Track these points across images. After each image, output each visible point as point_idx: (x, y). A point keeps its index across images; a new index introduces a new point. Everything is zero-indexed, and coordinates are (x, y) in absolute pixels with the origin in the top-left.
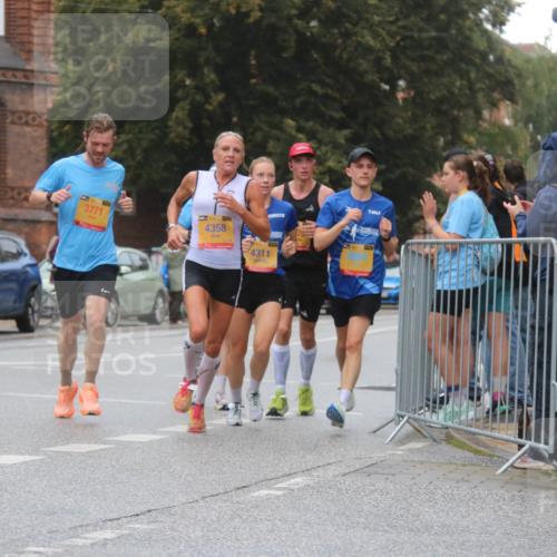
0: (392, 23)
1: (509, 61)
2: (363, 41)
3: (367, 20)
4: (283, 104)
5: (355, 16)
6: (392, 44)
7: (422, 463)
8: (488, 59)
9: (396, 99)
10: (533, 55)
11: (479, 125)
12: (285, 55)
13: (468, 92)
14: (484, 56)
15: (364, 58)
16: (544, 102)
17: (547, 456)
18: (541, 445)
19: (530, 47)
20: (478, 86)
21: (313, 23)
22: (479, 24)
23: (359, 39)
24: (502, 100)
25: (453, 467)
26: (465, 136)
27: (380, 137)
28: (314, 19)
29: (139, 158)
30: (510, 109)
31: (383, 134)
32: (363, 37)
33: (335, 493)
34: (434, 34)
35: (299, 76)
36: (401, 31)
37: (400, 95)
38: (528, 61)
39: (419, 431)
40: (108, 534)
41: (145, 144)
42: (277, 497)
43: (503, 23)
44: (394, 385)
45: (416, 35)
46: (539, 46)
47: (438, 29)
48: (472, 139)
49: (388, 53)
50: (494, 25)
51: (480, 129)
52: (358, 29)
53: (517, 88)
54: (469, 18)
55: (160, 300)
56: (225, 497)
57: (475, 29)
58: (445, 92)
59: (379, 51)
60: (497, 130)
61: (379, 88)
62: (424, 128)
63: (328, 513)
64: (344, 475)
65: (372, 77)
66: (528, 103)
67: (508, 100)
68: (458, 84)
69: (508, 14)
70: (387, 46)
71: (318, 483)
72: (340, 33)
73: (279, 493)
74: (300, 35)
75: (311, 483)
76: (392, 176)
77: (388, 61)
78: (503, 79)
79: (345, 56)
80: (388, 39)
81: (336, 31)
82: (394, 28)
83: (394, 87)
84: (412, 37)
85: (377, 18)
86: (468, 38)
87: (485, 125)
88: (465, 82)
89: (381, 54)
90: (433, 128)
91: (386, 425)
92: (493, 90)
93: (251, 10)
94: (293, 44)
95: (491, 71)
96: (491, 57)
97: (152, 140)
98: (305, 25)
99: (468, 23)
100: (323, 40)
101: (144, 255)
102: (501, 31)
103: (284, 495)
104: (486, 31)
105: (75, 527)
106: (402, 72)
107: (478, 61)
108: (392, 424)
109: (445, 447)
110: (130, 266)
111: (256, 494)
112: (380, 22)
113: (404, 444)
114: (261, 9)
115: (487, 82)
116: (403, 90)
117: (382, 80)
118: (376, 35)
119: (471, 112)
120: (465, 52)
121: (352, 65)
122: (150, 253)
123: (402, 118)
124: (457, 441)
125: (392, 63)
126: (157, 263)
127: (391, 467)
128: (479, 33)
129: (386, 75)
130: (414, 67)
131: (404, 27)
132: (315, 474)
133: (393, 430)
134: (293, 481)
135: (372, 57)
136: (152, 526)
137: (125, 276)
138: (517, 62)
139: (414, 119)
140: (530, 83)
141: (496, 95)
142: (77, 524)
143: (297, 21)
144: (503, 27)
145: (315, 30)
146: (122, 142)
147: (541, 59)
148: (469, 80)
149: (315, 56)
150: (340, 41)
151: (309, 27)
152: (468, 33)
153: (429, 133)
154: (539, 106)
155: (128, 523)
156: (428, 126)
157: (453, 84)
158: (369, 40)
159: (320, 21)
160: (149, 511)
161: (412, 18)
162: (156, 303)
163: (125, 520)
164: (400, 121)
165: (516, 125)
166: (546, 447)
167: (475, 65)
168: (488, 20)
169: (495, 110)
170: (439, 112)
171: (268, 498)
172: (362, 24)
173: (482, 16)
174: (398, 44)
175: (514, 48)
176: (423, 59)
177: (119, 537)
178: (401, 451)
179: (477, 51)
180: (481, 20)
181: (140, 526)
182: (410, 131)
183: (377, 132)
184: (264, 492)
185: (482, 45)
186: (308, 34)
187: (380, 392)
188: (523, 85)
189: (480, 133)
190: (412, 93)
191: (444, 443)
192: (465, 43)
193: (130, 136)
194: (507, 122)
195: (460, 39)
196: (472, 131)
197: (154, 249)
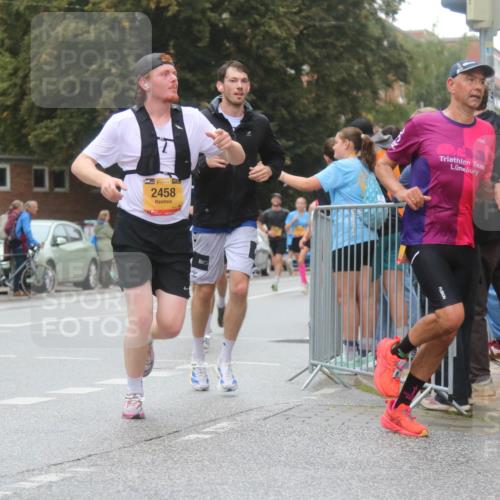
0: (296, 13)
1: (401, 46)
2: (270, 30)
3: (273, 11)
4: (199, 88)
5: (263, 8)
6: (297, 33)
7: (334, 406)
8: (382, 45)
9: (302, 82)
10: (423, 40)
11: (376, 104)
12: (200, 45)
13: (365, 74)
14: (379, 41)
15: (271, 46)
16: (433, 82)
17: (447, 396)
18: (441, 388)
19: (419, 34)
20: (374, 69)
21: (225, 16)
22: (374, 13)
23: (267, 28)
24: (395, 80)
25: (362, 409)
26: (364, 114)
27: (287, 116)
28: (224, 11)
29: (70, 140)
30: (403, 89)
31: (290, 113)
32: (270, 27)
33: (258, 435)
34: (333, 23)
35: (213, 63)
36: (304, 20)
37: (305, 79)
38: (419, 45)
39: (331, 378)
40: (52, 477)
41: (75, 127)
42: (205, 440)
43: (395, 12)
44: (308, 338)
45: (317, 24)
46: (427, 31)
47: (337, 19)
48: (370, 117)
49: (294, 41)
50: (387, 14)
51: (378, 107)
52: (265, 20)
53: (409, 69)
54: (365, 8)
55: (93, 268)
56: (157, 441)
57: (371, 17)
58: (345, 75)
59: (285, 39)
60: (392, 108)
61: (285, 72)
62: (327, 108)
63: (252, 453)
64: (265, 419)
65: (278, 63)
66: (419, 82)
67: (402, 80)
68: (356, 67)
69: (400, 4)
70: (291, 34)
71: (242, 426)
72: (250, 23)
73: (207, 436)
74: (213, 26)
75: (235, 427)
76: (299, 151)
77: (293, 48)
78: (396, 62)
79: (254, 44)
80: (293, 28)
81: (246, 22)
82: (298, 19)
83: (299, 71)
84: (314, 26)
85: (282, 10)
86: (364, 26)
87: (381, 104)
88: (362, 66)
89: (287, 42)
90: (335, 107)
91: (301, 373)
92: (388, 73)
93: (169, 5)
94: (207, 35)
95: (385, 55)
96: (385, 43)
97: (82, 124)
98: (218, 18)
99: (364, 13)
100: (234, 30)
101: (78, 227)
102: (394, 19)
103: (211, 438)
104: (380, 19)
105: (23, 472)
106: (306, 58)
107: (374, 46)
108: (307, 372)
109: (355, 392)
110: (66, 237)
111: (187, 438)
112: (285, 13)
113: (318, 390)
114: (179, 4)
115: (382, 65)
116: (307, 74)
117: (287, 65)
118: (281, 25)
119: (368, 92)
120: (361, 38)
121: (261, 52)
122: (83, 225)
123: (307, 99)
124: (365, 386)
125: (297, 50)
126: (90, 234)
127: (306, 410)
128: (374, 22)
129: (291, 61)
130: (317, 54)
131: (307, 18)
132: (238, 418)
133: (307, 378)
134: (219, 425)
135: (279, 45)
136: (92, 469)
137: (61, 247)
138: (409, 46)
139: (317, 100)
140: (420, 65)
141: (391, 77)
142: (24, 469)
143: (210, 14)
144: (396, 16)
145: (226, 22)
146: (55, 127)
147: (430, 43)
148: (366, 63)
149: (228, 44)
150: (249, 31)
151: (221, 20)
152: (364, 21)
153: (332, 111)
154: (429, 85)
155: (70, 466)
156: (331, 106)
157: (352, 67)
158: (275, 29)
159: (231, 13)
160: (90, 456)
161: (314, 10)
162: (89, 270)
163: (68, 465)
164: (305, 101)
165: (408, 104)
166: (445, 389)
167: (371, 50)
168: (381, 9)
169: (390, 90)
170: (339, 93)
171: (198, 441)
172: (270, 15)
173: (376, 6)
174: (301, 32)
175: (406, 35)
176: (324, 45)
177: (62, 480)
178: (315, 396)
179: (372, 37)
180: (375, 10)
181: (82, 469)
182: (314, 111)
183: (284, 112)
184: (193, 436)
185: (376, 31)
186: (221, 25)
187: (294, 345)
188: (414, 67)
189: (377, 111)
190: (316, 77)
191: (353, 388)
192: (362, 30)
193: (62, 120)
194: (401, 101)
195: (357, 27)
196: (370, 110)
197: (86, 222)
